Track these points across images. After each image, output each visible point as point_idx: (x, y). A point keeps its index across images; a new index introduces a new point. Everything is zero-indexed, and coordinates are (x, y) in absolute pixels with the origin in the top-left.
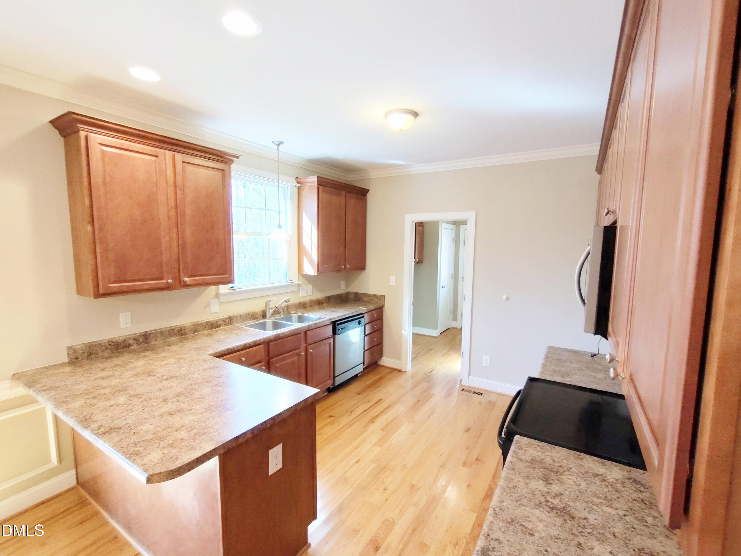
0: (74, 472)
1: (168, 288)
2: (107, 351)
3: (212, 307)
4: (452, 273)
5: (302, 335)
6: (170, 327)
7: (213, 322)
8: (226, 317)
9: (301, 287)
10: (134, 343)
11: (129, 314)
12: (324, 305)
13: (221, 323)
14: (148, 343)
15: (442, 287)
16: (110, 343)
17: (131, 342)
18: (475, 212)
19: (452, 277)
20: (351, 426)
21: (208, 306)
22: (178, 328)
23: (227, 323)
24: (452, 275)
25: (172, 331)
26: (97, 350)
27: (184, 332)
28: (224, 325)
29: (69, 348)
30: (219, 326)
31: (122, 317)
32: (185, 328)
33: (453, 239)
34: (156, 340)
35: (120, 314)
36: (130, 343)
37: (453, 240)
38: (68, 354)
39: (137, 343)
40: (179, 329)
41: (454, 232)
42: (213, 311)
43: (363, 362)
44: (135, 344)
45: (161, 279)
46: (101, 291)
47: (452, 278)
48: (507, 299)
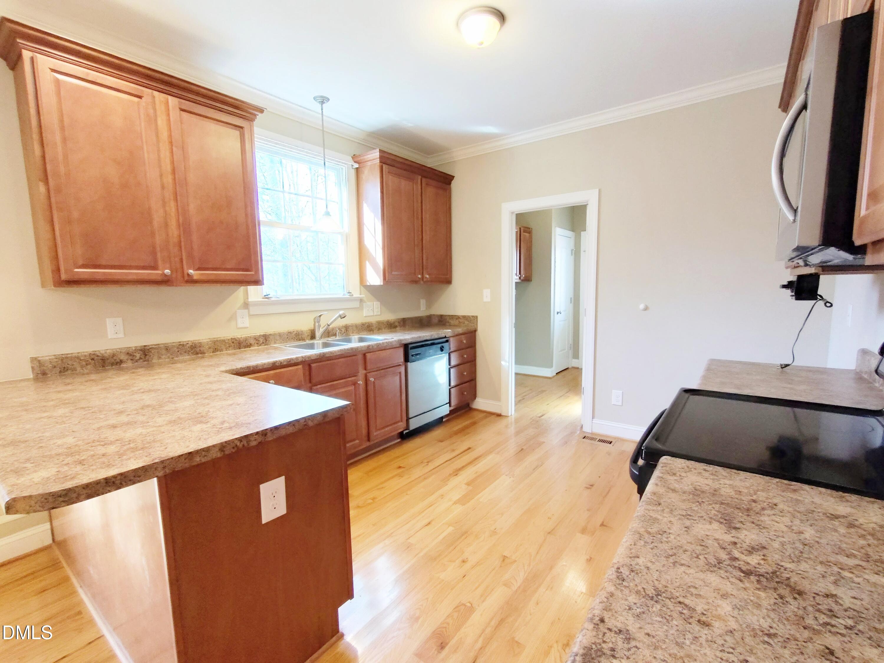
0: (48, 526)
1: (165, 281)
2: (89, 367)
3: (239, 320)
4: (572, 295)
5: (360, 357)
6: (180, 342)
7: (241, 340)
8: (259, 334)
9: (364, 304)
10: (127, 360)
11: (119, 320)
12: (397, 328)
13: (252, 341)
14: (148, 361)
15: (558, 313)
16: (93, 357)
17: (123, 357)
18: (598, 190)
19: (571, 300)
20: (425, 479)
21: (233, 317)
22: (191, 344)
23: (261, 342)
24: (571, 298)
25: (183, 348)
26: (73, 365)
27: (200, 350)
28: (256, 345)
29: (33, 360)
30: (250, 346)
31: (109, 322)
32: (200, 345)
33: (572, 250)
34: (159, 358)
35: (107, 319)
36: (121, 358)
37: (572, 253)
38: (32, 368)
39: (131, 360)
40: (192, 346)
41: (572, 242)
42: (240, 325)
43: (448, 401)
44: (129, 361)
45: (155, 268)
46: (64, 277)
47: (571, 303)
48: (646, 309)
